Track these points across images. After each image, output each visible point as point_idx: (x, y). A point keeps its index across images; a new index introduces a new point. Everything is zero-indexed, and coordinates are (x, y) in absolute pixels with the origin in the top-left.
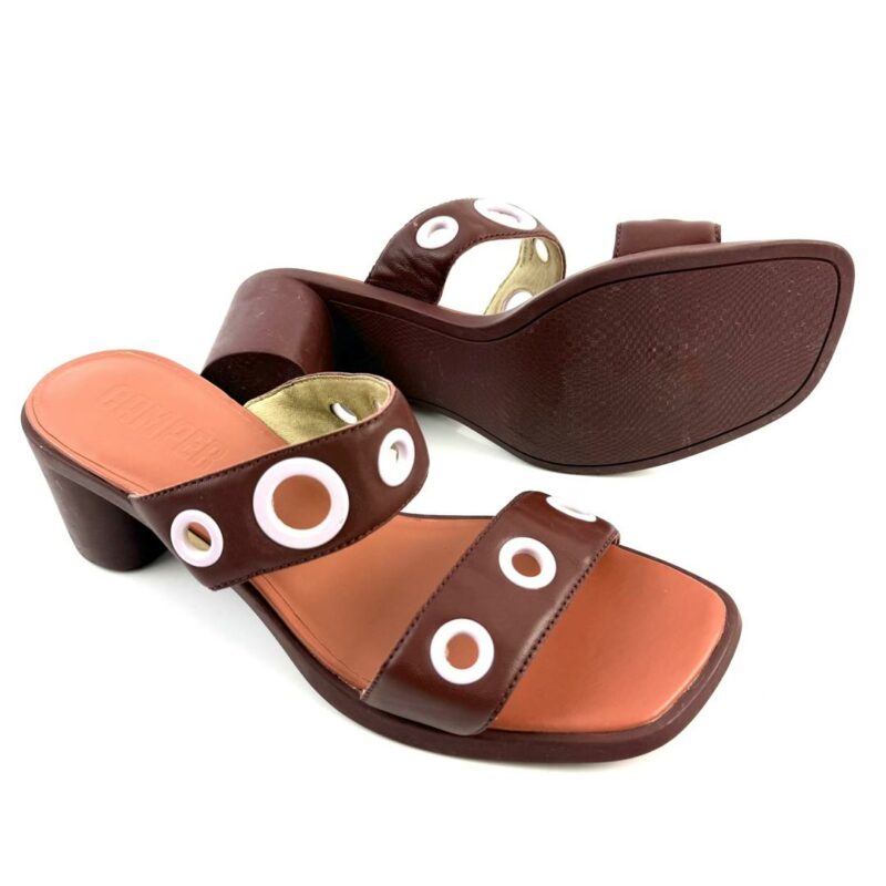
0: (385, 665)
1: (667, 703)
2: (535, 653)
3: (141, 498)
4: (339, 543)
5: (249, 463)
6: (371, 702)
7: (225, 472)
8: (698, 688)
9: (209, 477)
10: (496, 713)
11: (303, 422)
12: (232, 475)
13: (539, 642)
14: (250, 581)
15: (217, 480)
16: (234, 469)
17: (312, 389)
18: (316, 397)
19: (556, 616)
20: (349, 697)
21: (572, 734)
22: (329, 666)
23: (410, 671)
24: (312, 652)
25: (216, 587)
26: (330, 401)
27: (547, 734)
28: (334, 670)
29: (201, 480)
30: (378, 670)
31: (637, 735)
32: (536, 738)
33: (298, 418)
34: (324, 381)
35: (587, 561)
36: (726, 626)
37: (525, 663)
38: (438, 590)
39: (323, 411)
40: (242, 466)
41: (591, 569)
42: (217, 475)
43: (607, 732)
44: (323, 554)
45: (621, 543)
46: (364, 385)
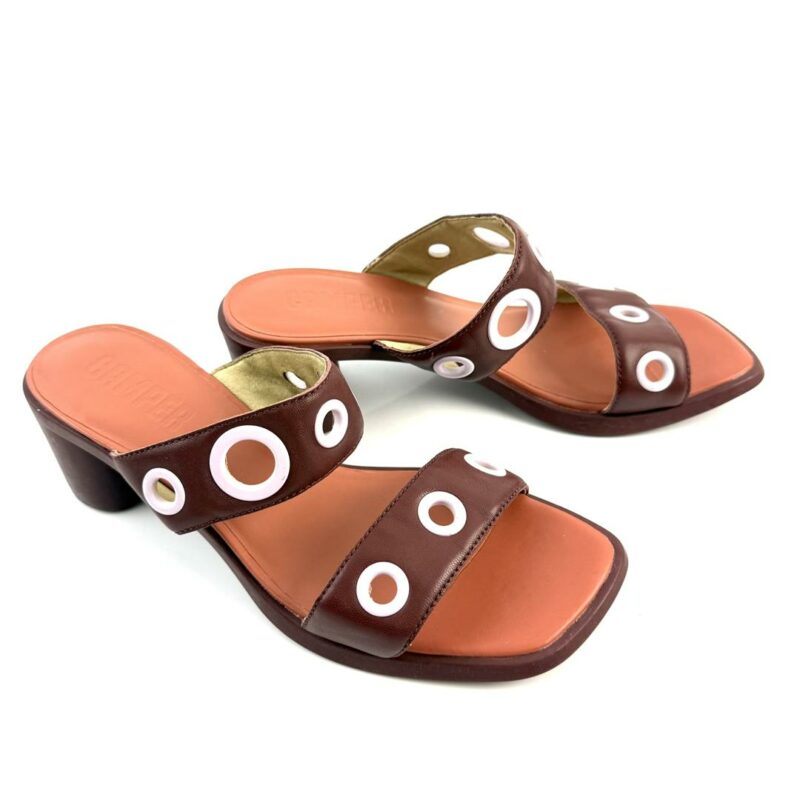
0: (319, 600)
1: (557, 633)
2: (444, 591)
3: (118, 457)
4: (282, 496)
5: (205, 430)
6: (310, 628)
7: (185, 437)
8: (585, 621)
9: (172, 441)
10: (410, 641)
11: (260, 387)
12: (191, 440)
13: (449, 581)
14: (212, 525)
15: (180, 443)
16: (193, 434)
17: (268, 359)
18: (271, 366)
19: (464, 559)
20: (293, 623)
21: (476, 657)
22: (277, 598)
23: (340, 605)
24: (263, 585)
25: (181, 532)
26: (283, 369)
27: (456, 657)
28: (281, 601)
29: (166, 443)
30: (313, 604)
31: (531, 659)
32: (444, 661)
33: (257, 384)
34: (277, 353)
35: (494, 511)
36: (613, 567)
37: (436, 599)
38: (365, 537)
39: (278, 377)
40: (199, 432)
41: (497, 518)
42: (179, 439)
43: (506, 657)
44: (269, 506)
45: (530, 493)
46: (309, 359)
